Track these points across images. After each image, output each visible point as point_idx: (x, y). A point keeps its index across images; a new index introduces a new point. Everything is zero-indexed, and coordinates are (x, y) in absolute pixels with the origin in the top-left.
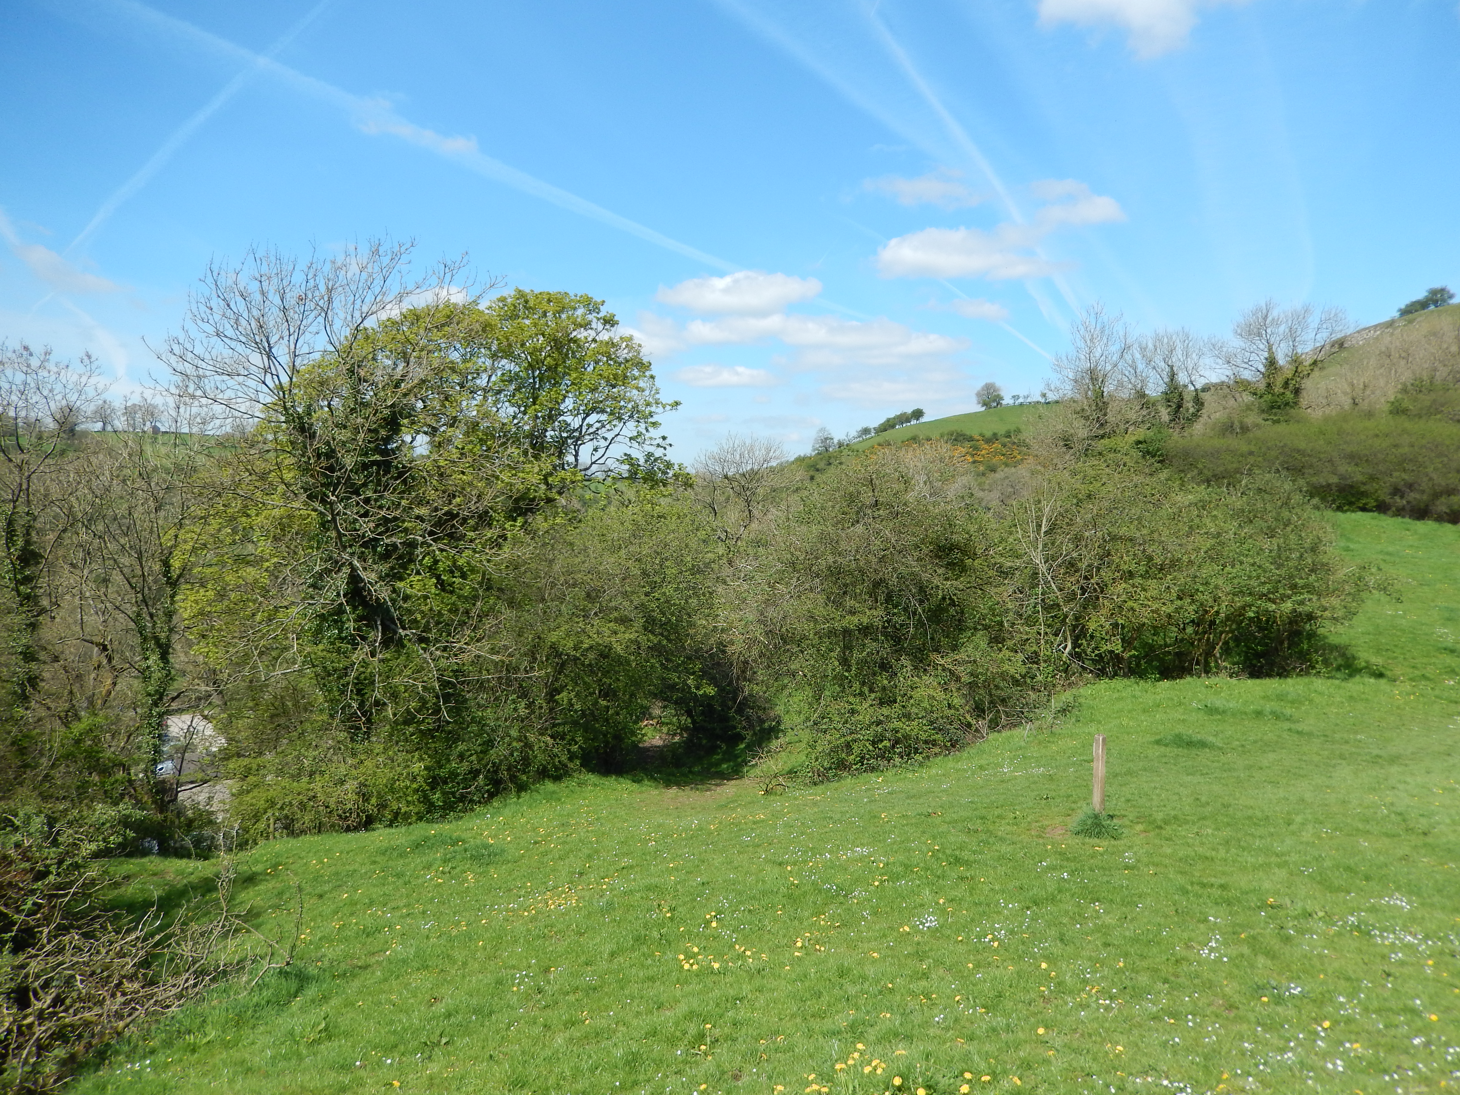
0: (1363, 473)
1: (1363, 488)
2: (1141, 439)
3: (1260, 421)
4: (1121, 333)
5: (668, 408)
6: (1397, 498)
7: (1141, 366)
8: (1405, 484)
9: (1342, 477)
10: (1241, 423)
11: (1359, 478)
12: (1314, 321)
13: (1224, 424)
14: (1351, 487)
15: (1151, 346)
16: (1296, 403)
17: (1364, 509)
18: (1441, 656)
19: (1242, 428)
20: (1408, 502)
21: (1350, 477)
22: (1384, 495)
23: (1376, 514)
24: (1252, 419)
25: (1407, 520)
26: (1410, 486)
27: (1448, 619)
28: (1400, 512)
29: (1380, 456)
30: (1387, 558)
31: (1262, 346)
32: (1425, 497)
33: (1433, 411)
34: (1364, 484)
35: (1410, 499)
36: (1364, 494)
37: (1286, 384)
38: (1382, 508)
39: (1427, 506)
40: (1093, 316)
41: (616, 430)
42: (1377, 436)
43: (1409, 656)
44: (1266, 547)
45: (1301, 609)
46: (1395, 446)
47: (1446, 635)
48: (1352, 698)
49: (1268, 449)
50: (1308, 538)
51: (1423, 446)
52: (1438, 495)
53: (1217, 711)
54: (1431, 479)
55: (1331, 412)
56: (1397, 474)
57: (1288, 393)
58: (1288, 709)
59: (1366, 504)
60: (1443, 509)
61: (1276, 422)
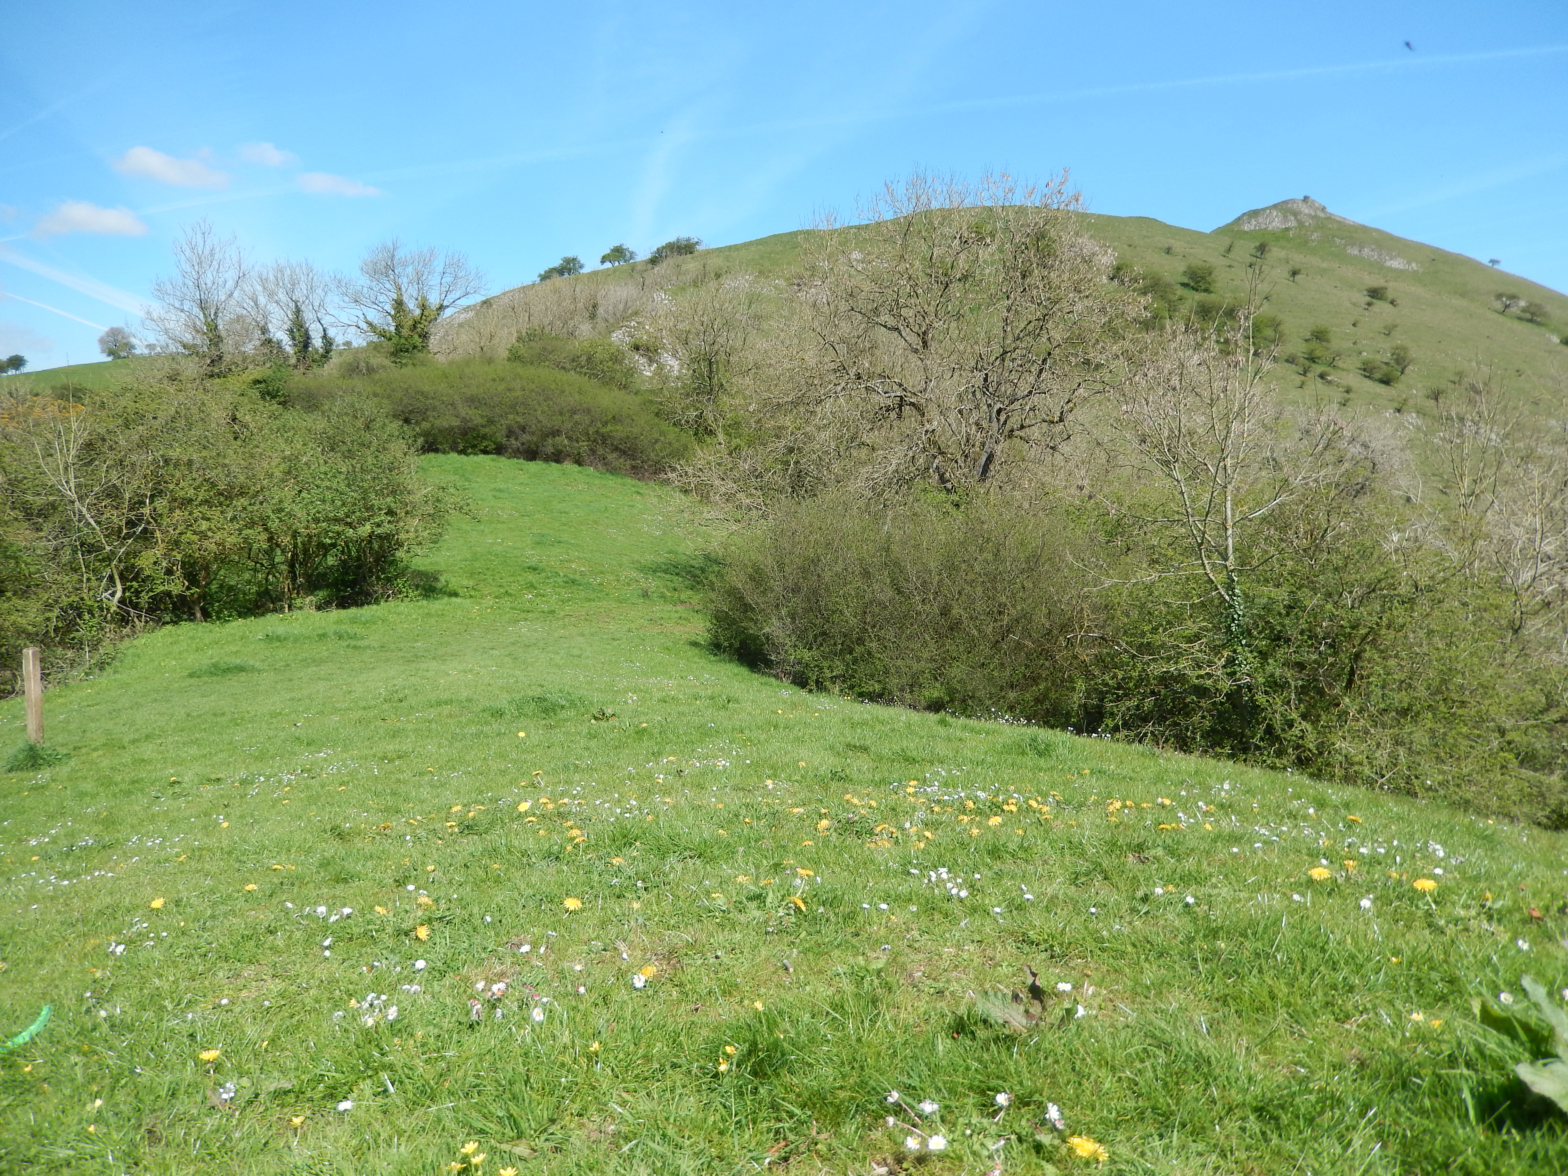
0: (482, 417)
1: (483, 431)
2: (259, 378)
3: (387, 362)
4: (235, 259)
6: (513, 441)
7: (262, 300)
8: (519, 427)
9: (464, 420)
10: (367, 364)
11: (479, 421)
12: (439, 264)
13: (350, 365)
14: (474, 429)
15: (271, 277)
16: (425, 347)
17: (485, 452)
18: (525, 575)
19: (368, 369)
20: (523, 444)
21: (471, 420)
22: (500, 437)
23: (494, 456)
24: (377, 360)
25: (521, 461)
26: (523, 429)
27: (538, 543)
28: (516, 454)
29: (497, 400)
30: (497, 494)
31: (388, 286)
32: (535, 439)
33: (541, 358)
34: (483, 426)
35: (523, 440)
36: (484, 437)
37: (415, 327)
38: (499, 450)
39: (537, 447)
40: (200, 235)
42: (494, 380)
43: (497, 577)
44: (344, 470)
45: (379, 531)
46: (509, 390)
47: (533, 556)
48: (429, 615)
49: (393, 390)
50: (386, 459)
51: (532, 391)
52: (545, 436)
53: (278, 639)
54: (540, 422)
55: (457, 357)
56: (511, 417)
57: (416, 337)
58: (357, 629)
59: (486, 447)
60: (550, 450)
61: (403, 365)
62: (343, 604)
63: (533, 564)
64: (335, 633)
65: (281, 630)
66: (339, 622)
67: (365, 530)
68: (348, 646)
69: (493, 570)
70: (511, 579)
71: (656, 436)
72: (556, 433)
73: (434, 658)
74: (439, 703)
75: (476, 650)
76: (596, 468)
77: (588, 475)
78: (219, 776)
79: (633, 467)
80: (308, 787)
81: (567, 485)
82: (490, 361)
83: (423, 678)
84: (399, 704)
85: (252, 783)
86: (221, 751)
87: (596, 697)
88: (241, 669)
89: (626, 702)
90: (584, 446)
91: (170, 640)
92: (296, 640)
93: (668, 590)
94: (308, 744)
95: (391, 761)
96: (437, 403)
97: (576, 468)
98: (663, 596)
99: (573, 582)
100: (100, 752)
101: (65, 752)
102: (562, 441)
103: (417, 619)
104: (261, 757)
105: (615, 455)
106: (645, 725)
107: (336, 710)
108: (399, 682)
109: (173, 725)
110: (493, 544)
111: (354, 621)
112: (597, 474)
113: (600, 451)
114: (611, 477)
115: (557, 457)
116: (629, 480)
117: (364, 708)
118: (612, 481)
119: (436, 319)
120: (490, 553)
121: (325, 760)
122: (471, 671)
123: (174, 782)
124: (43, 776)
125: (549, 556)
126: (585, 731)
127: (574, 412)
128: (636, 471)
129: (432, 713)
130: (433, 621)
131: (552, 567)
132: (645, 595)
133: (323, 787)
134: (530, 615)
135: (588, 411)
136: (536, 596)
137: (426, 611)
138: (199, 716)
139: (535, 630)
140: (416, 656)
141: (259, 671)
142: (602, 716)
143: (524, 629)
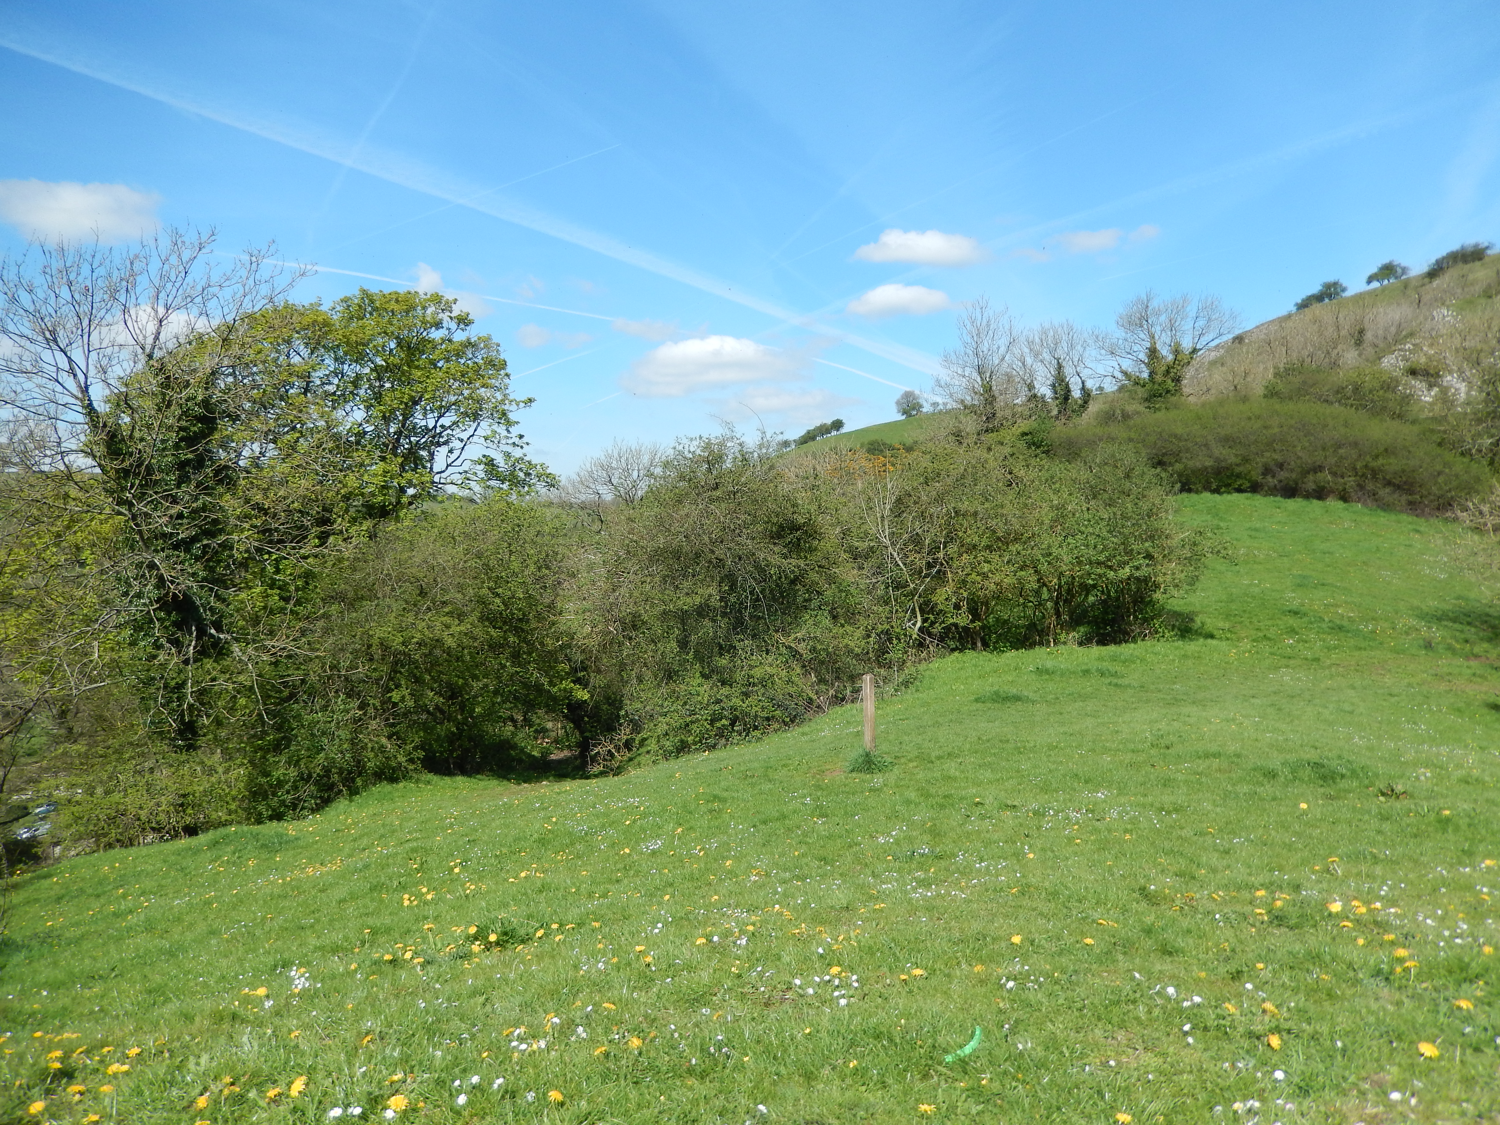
0: (1236, 456)
1: (1238, 470)
2: (1026, 430)
3: (1141, 408)
4: (1007, 327)
5: (522, 405)
6: (1269, 479)
7: (1029, 361)
8: (1276, 464)
9: (1217, 460)
10: (1123, 411)
11: (1233, 460)
12: (1192, 310)
13: (1107, 413)
14: (1228, 468)
15: (1037, 340)
16: (1178, 391)
17: (1239, 490)
18: (1285, 618)
19: (1123, 416)
20: (1280, 481)
21: (1225, 460)
22: (1256, 475)
23: (1249, 495)
24: (1133, 407)
25: (1279, 498)
26: (1281, 466)
27: (1299, 586)
28: (1273, 491)
29: (1252, 438)
30: (1253, 533)
31: (1142, 336)
32: (1294, 476)
33: (1300, 392)
34: (1237, 465)
35: (1280, 478)
36: (1239, 476)
37: (1168, 372)
38: (1255, 488)
39: (1297, 484)
40: (978, 310)
41: (471, 431)
42: (1250, 418)
43: (1255, 620)
44: (1106, 516)
45: (1137, 574)
46: (1265, 427)
47: (1294, 599)
48: (1185, 656)
49: (1148, 435)
50: (1145, 506)
51: (1292, 426)
52: (1305, 473)
53: (1047, 672)
54: (1299, 458)
55: (1211, 397)
56: (1267, 454)
57: (1169, 381)
58: (1118, 668)
59: (1241, 485)
60: (1311, 486)
61: (1157, 410)
62: (1103, 641)
63: (1294, 608)
64: (1098, 670)
65: (1049, 664)
66: (1100, 659)
67: (1126, 572)
68: (1110, 684)
69: (1250, 613)
70: (1270, 623)
71: (1439, 467)
72: (1318, 469)
73: (1194, 703)
74: (1207, 756)
75: (1236, 697)
76: (1365, 504)
77: (1354, 512)
78: (1015, 803)
79: (1410, 503)
80: (1096, 831)
81: (1331, 523)
82: (1245, 399)
83: (1185, 723)
84: (1167, 752)
85: (1044, 815)
86: (1011, 777)
87: (1381, 768)
88: (1017, 698)
89: (1417, 778)
90: (1350, 481)
91: (958, 666)
92: (1062, 675)
93: (1457, 641)
94: (1086, 782)
95: (1169, 813)
96: (1190, 445)
97: (1340, 504)
98: (1450, 648)
99: (1340, 628)
100: (915, 764)
101: (890, 760)
102: (1325, 477)
103: (1174, 660)
104: (1045, 789)
105: (1387, 490)
106: (1447, 812)
107: (1106, 750)
108: (1163, 725)
109: (968, 746)
110: (1250, 585)
111: (1114, 659)
112: (1366, 510)
113: (1370, 486)
114: (1382, 514)
115: (1320, 494)
116: (1404, 517)
117: (1133, 751)
118: (1384, 518)
119: (1189, 363)
120: (1247, 595)
121: (1105, 801)
122: (1234, 720)
123: (978, 803)
124: (878, 779)
125: (1312, 600)
126: (1374, 810)
127: (1339, 446)
128: (1414, 507)
129: (1202, 765)
130: (1190, 662)
131: (1316, 611)
132: (1428, 646)
133: (1109, 831)
134: (1292, 662)
135: (1356, 444)
136: (1298, 642)
137: (1183, 653)
138: (988, 741)
139: (1299, 679)
140: (1176, 700)
141: (1033, 702)
142: (1390, 793)
143: (1286, 677)
